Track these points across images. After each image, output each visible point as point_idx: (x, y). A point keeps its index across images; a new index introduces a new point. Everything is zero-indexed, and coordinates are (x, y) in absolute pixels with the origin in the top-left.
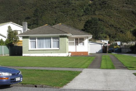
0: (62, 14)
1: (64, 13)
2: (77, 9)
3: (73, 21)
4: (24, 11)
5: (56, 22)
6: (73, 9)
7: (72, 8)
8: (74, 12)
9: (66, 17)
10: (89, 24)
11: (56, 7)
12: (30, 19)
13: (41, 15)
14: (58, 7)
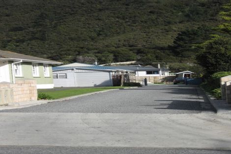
0: (118, 21)
1: (124, 19)
2: (164, 12)
3: (145, 32)
4: (6, 18)
5: (99, 35)
6: (151, 12)
7: (149, 11)
8: (154, 17)
9: (129, 25)
10: (190, 37)
11: (100, 10)
12: (22, 30)
13: (56, 23)
14: (107, 9)
